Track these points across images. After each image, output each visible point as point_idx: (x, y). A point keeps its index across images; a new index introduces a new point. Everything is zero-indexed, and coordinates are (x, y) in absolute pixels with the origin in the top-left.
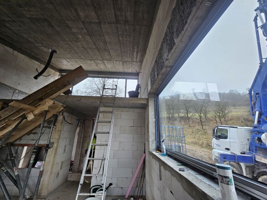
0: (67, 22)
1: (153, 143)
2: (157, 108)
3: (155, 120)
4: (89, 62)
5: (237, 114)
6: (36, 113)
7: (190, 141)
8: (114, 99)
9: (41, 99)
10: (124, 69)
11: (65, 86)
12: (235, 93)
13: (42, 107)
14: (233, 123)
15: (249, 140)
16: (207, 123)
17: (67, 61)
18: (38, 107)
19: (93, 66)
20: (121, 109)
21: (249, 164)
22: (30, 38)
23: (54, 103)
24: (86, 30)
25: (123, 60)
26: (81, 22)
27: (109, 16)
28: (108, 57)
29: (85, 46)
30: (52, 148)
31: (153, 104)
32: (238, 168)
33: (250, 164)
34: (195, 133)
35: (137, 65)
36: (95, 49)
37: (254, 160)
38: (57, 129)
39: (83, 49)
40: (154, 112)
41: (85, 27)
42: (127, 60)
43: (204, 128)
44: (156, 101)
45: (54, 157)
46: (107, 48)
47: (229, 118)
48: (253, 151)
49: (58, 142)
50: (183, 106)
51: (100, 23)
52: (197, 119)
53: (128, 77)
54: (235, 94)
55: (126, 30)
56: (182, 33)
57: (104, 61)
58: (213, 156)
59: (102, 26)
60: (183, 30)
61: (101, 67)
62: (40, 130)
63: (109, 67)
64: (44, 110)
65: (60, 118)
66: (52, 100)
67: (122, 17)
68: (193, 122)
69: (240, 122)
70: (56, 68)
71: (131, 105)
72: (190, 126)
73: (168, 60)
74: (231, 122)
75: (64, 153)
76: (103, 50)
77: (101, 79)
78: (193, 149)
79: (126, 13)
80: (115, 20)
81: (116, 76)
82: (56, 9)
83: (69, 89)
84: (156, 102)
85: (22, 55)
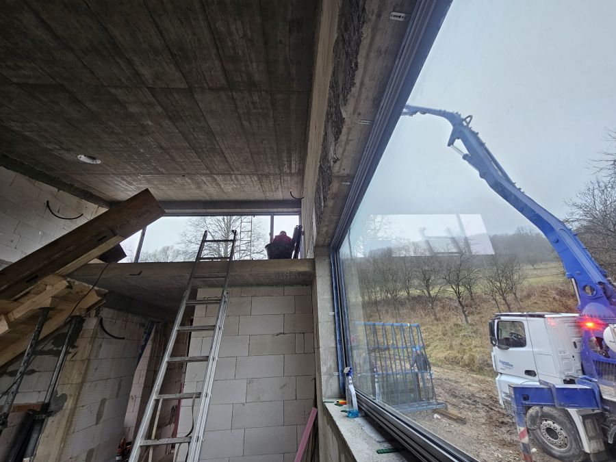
0: (113, 91)
1: (331, 376)
2: (336, 284)
3: (333, 313)
4: (179, 180)
5: (540, 282)
6: (17, 317)
7: (441, 355)
8: (227, 264)
9: (33, 278)
10: (264, 192)
11: (102, 240)
12: (530, 234)
13: (33, 300)
14: (536, 303)
15: (577, 344)
16: (476, 308)
17: (125, 180)
18: (22, 300)
19: (191, 189)
20: (249, 289)
21: (589, 411)
22: (26, 131)
23: (70, 287)
24: (162, 107)
25: (259, 173)
26: (146, 89)
27: (209, 73)
28: (222, 167)
29: (163, 144)
30: (58, 413)
31: (327, 273)
32: (565, 423)
33: (593, 410)
34: (450, 335)
35: (293, 182)
36: (189, 149)
37: (598, 399)
38: (78, 357)
39: (159, 152)
40: (330, 293)
41: (157, 101)
42: (267, 171)
43: (469, 322)
44: (334, 264)
45: (64, 441)
46: (217, 147)
47: (525, 293)
48: (592, 376)
49: (79, 394)
50: (416, 271)
51: (190, 91)
52: (451, 299)
53: (275, 210)
54: (528, 236)
55: (253, 103)
56: (352, 92)
57: (215, 176)
58: (500, 394)
59: (198, 96)
60: (353, 84)
61: (210, 191)
62: (22, 365)
63: (230, 189)
64: (39, 307)
65: (91, 324)
66: (65, 279)
67: (241, 76)
68: (443, 307)
69: (551, 299)
70: (102, 199)
71: (273, 277)
72: (438, 317)
73: (338, 163)
74: (529, 302)
75: (97, 423)
76: (207, 151)
77: (220, 218)
78: (451, 378)
79: (248, 66)
80: (225, 83)
81: (247, 210)
82: (82, 62)
83: (116, 244)
84: (334, 266)
85: (10, 171)
